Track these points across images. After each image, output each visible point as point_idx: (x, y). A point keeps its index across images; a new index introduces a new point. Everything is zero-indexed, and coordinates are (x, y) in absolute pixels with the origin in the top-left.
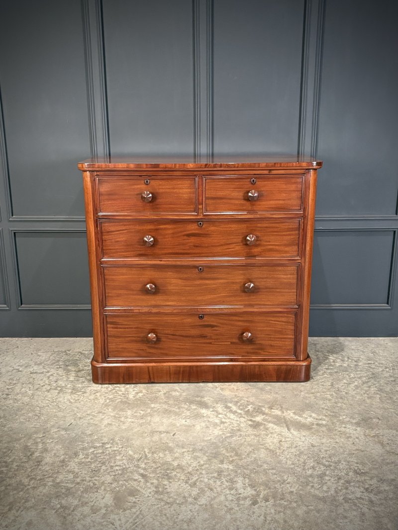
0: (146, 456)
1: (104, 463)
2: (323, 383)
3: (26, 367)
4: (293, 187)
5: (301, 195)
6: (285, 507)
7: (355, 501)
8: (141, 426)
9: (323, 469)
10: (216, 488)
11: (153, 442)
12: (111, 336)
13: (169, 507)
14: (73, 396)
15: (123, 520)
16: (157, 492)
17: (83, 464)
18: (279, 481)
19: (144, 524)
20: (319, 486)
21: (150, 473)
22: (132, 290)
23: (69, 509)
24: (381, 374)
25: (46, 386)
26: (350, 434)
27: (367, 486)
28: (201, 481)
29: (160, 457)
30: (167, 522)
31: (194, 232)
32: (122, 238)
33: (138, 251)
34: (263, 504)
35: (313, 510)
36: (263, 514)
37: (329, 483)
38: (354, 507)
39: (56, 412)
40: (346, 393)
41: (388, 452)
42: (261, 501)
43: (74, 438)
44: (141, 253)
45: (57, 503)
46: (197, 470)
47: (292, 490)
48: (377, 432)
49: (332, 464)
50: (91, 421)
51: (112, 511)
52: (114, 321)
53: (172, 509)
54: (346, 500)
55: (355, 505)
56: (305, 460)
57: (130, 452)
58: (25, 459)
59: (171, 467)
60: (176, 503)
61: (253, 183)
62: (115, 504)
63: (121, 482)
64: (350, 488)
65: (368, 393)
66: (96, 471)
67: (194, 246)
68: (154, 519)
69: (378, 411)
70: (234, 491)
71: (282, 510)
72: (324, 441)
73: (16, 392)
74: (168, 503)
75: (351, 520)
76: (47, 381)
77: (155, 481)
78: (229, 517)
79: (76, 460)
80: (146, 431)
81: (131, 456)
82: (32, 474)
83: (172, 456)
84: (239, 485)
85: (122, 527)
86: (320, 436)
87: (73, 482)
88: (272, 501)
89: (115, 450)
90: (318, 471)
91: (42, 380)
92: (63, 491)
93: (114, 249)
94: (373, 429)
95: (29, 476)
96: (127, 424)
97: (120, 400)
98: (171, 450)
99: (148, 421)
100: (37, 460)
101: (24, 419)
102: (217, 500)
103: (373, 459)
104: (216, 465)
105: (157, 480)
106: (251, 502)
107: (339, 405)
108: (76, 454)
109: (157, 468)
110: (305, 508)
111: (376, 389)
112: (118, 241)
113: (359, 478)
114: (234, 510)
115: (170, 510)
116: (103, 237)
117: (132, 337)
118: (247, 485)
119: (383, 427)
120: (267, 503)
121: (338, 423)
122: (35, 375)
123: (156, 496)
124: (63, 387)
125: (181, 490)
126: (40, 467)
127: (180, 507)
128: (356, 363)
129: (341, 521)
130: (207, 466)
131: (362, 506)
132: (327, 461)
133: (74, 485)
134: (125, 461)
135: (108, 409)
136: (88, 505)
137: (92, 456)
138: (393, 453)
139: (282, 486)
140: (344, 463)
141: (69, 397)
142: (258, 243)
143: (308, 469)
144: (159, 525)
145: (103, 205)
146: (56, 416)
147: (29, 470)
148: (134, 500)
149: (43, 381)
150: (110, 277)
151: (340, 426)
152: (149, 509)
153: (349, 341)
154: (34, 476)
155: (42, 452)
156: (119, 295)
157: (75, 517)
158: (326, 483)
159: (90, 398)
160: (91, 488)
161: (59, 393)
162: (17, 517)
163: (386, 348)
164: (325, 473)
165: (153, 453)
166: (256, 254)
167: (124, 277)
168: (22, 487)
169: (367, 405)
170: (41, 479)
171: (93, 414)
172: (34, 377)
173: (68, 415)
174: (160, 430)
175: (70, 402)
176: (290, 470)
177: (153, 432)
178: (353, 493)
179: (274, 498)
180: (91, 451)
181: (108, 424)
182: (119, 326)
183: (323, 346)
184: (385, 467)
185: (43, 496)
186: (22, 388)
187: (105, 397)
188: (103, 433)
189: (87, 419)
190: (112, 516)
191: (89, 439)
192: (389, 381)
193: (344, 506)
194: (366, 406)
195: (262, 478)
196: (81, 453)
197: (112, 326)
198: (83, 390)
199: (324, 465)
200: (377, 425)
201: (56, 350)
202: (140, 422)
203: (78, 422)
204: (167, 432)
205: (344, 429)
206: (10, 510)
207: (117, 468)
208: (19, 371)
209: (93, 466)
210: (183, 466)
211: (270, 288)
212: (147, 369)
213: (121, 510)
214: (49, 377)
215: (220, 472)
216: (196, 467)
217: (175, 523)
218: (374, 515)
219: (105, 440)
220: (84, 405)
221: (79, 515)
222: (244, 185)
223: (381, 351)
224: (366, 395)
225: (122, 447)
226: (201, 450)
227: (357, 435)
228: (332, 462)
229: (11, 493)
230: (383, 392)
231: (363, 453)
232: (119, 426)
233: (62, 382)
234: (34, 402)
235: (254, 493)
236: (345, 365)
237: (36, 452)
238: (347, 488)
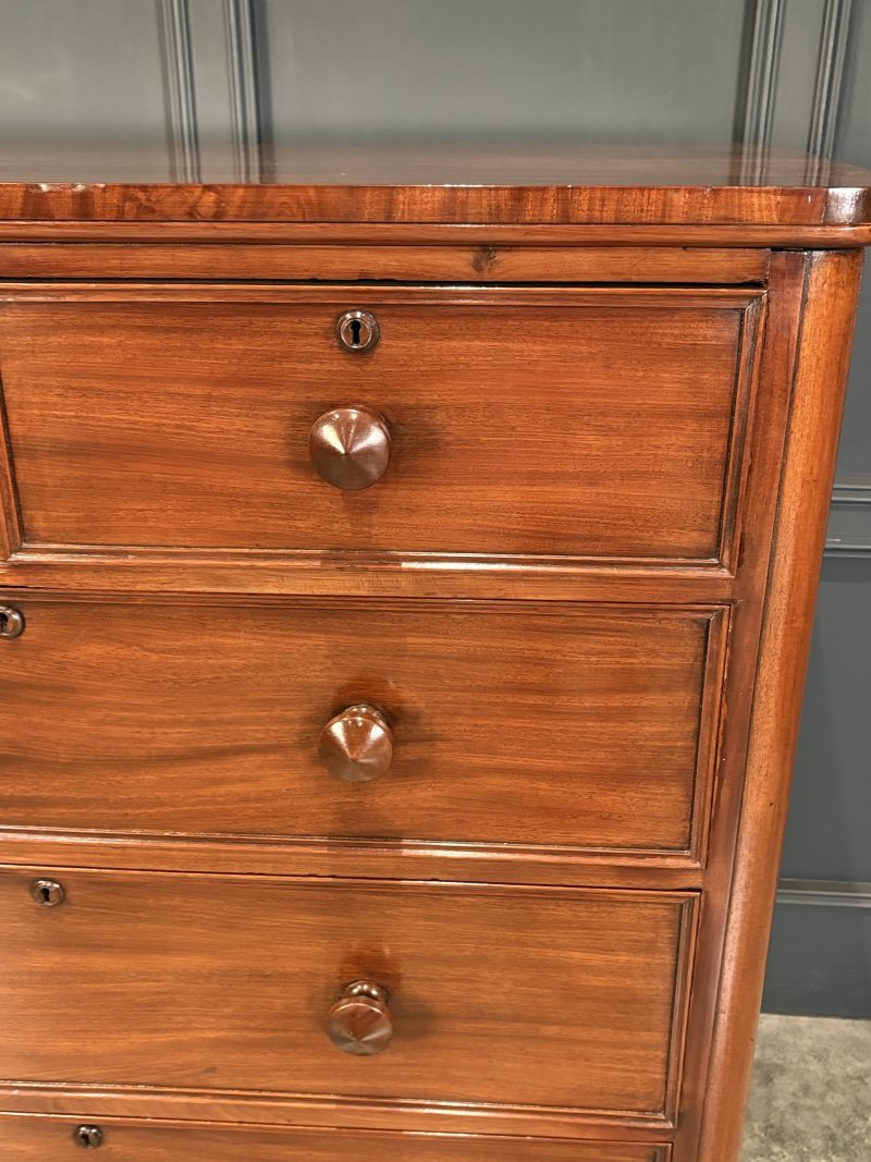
4: (669, 384)
5: (720, 445)
61: (359, 345)
142: (411, 752)
166: (398, 823)
211: (496, 1018)
222: (285, 357)
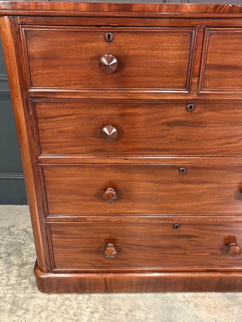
12: (57, 246)
14: (11, 319)
22: (84, 195)
31: (178, 118)
32: (69, 127)
33: (93, 145)
44: (98, 147)
52: (60, 230)
67: (177, 139)
93: (57, 143)
112: (62, 132)
116: (39, 125)
117: (84, 247)
124: (1, 298)
145: (37, 75)
150: (53, 179)
156: (65, 202)
167: (72, 179)
182: (67, 236)
197: (58, 235)
212: (104, 281)
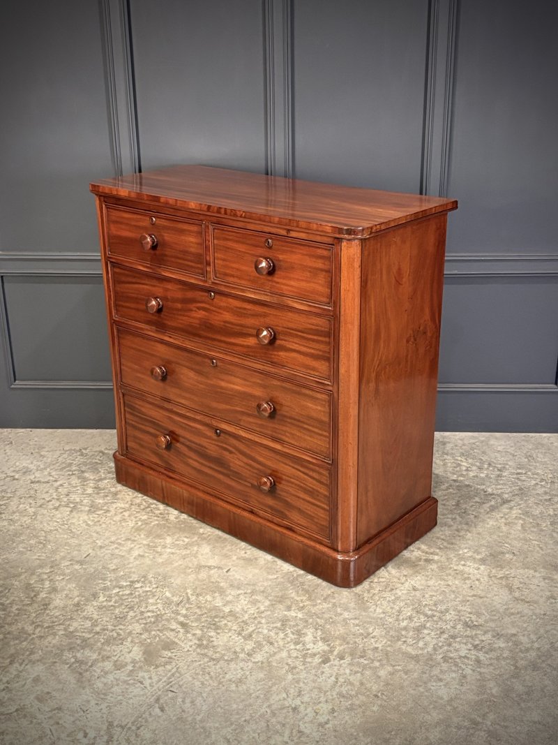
0: (188, 599)
1: (131, 608)
2: (444, 502)
3: (25, 473)
6: (364, 667)
7: (458, 660)
8: (184, 559)
9: (422, 620)
10: (277, 642)
11: (199, 580)
13: (214, 665)
14: (91, 516)
15: (155, 679)
16: (199, 646)
17: (104, 609)
18: (362, 634)
19: (181, 683)
20: (414, 642)
21: (192, 622)
23: (86, 663)
24: (533, 489)
25: (53, 502)
26: (469, 574)
27: (477, 643)
28: (258, 632)
29: (206, 601)
30: (210, 681)
34: (336, 662)
35: (400, 671)
36: (335, 674)
37: (428, 638)
38: (453, 668)
39: (67, 539)
40: (475, 517)
41: (517, 599)
42: (334, 659)
43: (92, 574)
45: (71, 656)
46: (255, 618)
47: (376, 646)
48: (507, 573)
49: (435, 613)
50: (117, 551)
51: (141, 667)
53: (217, 667)
54: (445, 659)
55: (456, 665)
56: (400, 608)
57: (168, 594)
58: (27, 601)
59: (221, 615)
60: (224, 660)
62: (145, 659)
63: (153, 633)
64: (454, 645)
65: (507, 517)
66: (121, 619)
68: (194, 678)
69: (515, 543)
70: (301, 645)
71: (360, 670)
72: (431, 583)
73: (11, 510)
74: (214, 660)
75: (447, 683)
76: (55, 494)
77: (198, 632)
78: (290, 677)
79: (95, 603)
80: (190, 565)
81: (168, 598)
82: (38, 620)
83: (223, 599)
84: (309, 638)
85: (153, 686)
86: (427, 576)
87: (90, 632)
88: (348, 659)
89: (147, 591)
90: (416, 623)
91: (47, 492)
92: (79, 642)
94: (502, 567)
95: (33, 623)
96: (165, 556)
97: (157, 522)
98: (222, 592)
99: (194, 552)
100: (43, 603)
101: (24, 548)
102: (277, 657)
103: (494, 608)
104: (281, 611)
105: (201, 630)
106: (320, 660)
107: (461, 534)
108: (95, 596)
109: (203, 615)
110: (390, 669)
111: (520, 512)
113: (468, 632)
114: (297, 670)
115: (215, 669)
118: (318, 638)
119: (518, 565)
120: (342, 661)
121: (455, 559)
122: (37, 485)
123: (198, 650)
124: (77, 503)
125: (231, 643)
126: (48, 612)
127: (228, 664)
128: (498, 473)
129: (434, 684)
130: (269, 613)
131: (464, 667)
132: (430, 610)
133: (92, 635)
134: (159, 606)
135: (140, 535)
136: (110, 659)
137: (117, 598)
138: (522, 600)
139: (365, 640)
140: (453, 613)
141: (86, 517)
143: (403, 619)
144: (200, 686)
146: (67, 544)
147: (34, 615)
148: (170, 654)
149: (49, 494)
151: (457, 563)
152: (188, 666)
153: (496, 438)
154: (40, 623)
155: (50, 593)
157: (93, 673)
158: (424, 638)
159: (114, 519)
160: (115, 639)
161: (71, 511)
162: (21, 672)
163: (549, 449)
164: (425, 625)
165: (198, 595)
168: (25, 636)
169: (501, 534)
170: (49, 627)
171: (119, 541)
172: (37, 488)
173: (85, 542)
174: (209, 564)
175: (88, 525)
176: (379, 620)
177: (200, 567)
178: (457, 650)
179: (351, 655)
180: (114, 591)
181: (139, 555)
183: (456, 446)
184: (507, 619)
185: (54, 647)
186: (20, 504)
187: (136, 517)
188: (131, 568)
189: (111, 548)
190: (141, 674)
191: (113, 575)
192: (541, 500)
193: (441, 667)
194: (499, 536)
195: (339, 630)
196: (101, 594)
198: (105, 508)
199: (426, 615)
200: (509, 563)
201: (67, 448)
202: (183, 554)
203: (98, 553)
204: (219, 568)
205: (462, 568)
206: (11, 663)
207: (149, 614)
208: (14, 479)
209: (117, 611)
210: (238, 613)
213: (153, 667)
214: (57, 488)
215: (284, 622)
216: (254, 614)
217: (220, 683)
218: (478, 677)
219: (135, 577)
220: (107, 530)
221: (99, 671)
223: (540, 455)
224: (503, 520)
225: (157, 587)
226: (263, 592)
227: (478, 576)
228: (436, 611)
229: (12, 643)
230: (529, 516)
231: (482, 600)
232: (154, 558)
233: (76, 496)
234: (37, 525)
235: (326, 648)
236: (482, 475)
237: (42, 592)
238: (450, 645)
